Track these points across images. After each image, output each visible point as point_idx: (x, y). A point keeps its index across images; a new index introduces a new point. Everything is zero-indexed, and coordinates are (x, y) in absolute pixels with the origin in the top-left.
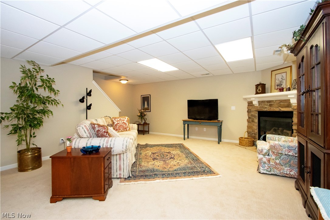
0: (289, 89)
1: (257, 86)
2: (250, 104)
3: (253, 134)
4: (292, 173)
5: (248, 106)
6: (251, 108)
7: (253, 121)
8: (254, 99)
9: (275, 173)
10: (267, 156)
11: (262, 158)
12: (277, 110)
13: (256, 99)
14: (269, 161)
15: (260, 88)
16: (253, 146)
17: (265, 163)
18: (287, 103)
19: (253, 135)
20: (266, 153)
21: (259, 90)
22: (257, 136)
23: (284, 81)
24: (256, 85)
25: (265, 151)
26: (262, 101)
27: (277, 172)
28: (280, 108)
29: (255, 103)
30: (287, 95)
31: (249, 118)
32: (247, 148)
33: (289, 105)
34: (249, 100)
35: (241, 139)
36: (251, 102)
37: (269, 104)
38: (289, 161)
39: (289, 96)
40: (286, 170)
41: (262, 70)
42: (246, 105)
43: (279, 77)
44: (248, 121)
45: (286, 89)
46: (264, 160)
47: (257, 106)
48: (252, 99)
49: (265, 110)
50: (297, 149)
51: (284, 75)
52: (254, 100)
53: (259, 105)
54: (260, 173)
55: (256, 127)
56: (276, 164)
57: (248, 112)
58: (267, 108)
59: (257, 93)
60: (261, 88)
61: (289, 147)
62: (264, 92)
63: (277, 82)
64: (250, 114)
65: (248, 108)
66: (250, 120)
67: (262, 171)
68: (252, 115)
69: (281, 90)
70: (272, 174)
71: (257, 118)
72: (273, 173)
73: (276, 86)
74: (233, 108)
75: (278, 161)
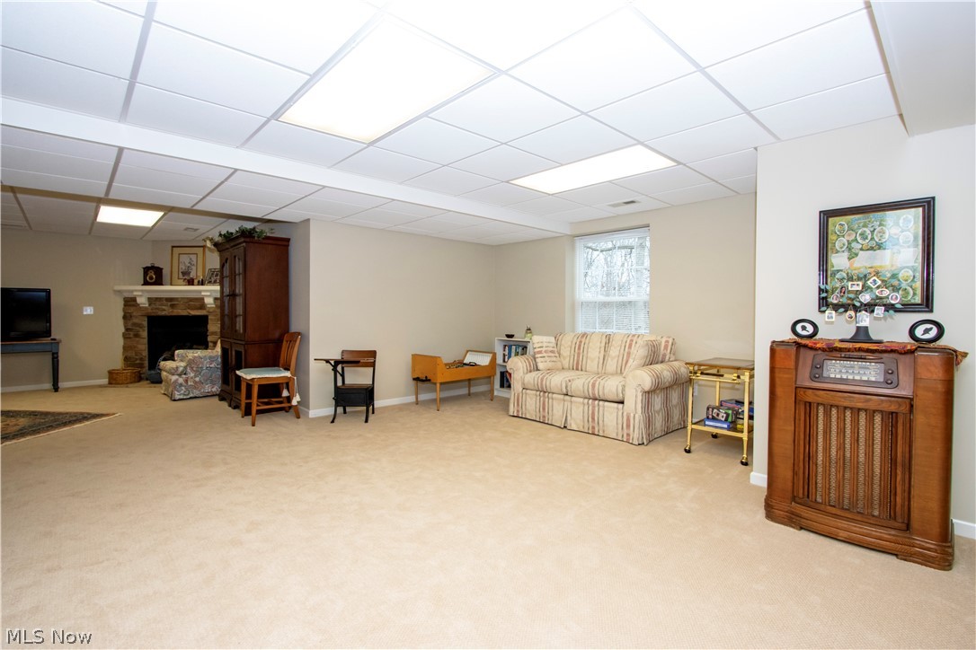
0: (202, 283)
1: (146, 270)
2: (130, 302)
3: (137, 359)
4: (214, 390)
5: (125, 305)
6: (131, 310)
7: (137, 335)
8: (140, 293)
9: (195, 395)
10: (184, 376)
11: (177, 380)
12: (184, 313)
13: (143, 294)
14: (186, 381)
15: (152, 274)
16: (139, 381)
17: (181, 385)
18: (200, 303)
19: (138, 362)
20: (182, 372)
21: (151, 278)
22: (146, 363)
23: (194, 268)
24: (144, 268)
25: (181, 369)
26: (157, 298)
27: (196, 393)
28: (189, 311)
29: (142, 301)
30: (200, 292)
31: (127, 329)
32: (130, 385)
33: (203, 306)
34: (127, 295)
35: (111, 373)
36: (134, 299)
37: (169, 303)
38: (211, 376)
39: (203, 294)
40: (208, 388)
41: (153, 241)
42: (121, 304)
43: (185, 259)
44: (125, 336)
45: (199, 282)
46: (181, 380)
47: (146, 308)
48: (135, 293)
49: (163, 313)
50: (220, 360)
51: (194, 257)
52: (141, 296)
53: (150, 305)
54: (175, 400)
55: (143, 346)
56: (195, 382)
57: (125, 317)
58: (166, 311)
59: (146, 283)
60: (154, 275)
61: (210, 357)
62: (159, 282)
63: (183, 268)
64: (130, 323)
65: (124, 310)
66: (130, 334)
67: (177, 397)
68: (134, 324)
69: (191, 282)
70: (191, 398)
71: (146, 329)
72: (191, 395)
73: (181, 274)
74: (89, 311)
75: (197, 379)
